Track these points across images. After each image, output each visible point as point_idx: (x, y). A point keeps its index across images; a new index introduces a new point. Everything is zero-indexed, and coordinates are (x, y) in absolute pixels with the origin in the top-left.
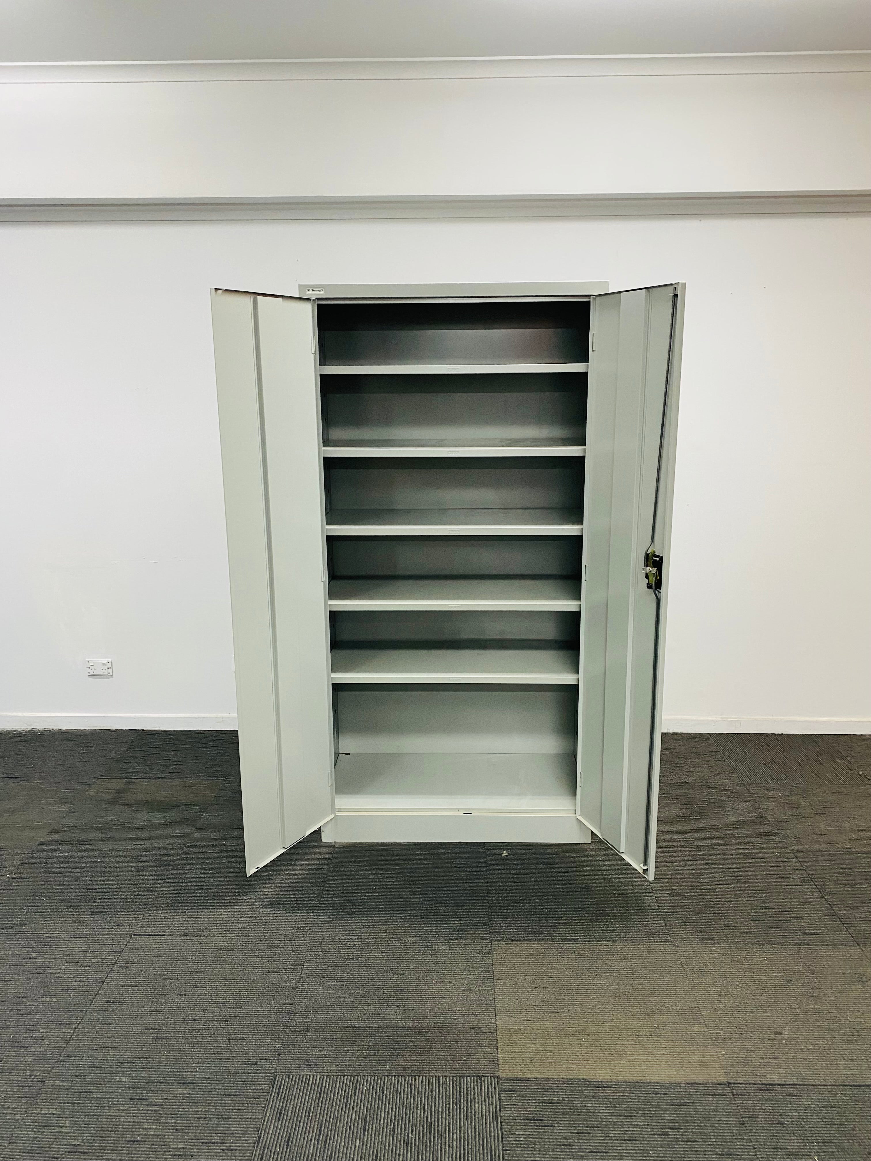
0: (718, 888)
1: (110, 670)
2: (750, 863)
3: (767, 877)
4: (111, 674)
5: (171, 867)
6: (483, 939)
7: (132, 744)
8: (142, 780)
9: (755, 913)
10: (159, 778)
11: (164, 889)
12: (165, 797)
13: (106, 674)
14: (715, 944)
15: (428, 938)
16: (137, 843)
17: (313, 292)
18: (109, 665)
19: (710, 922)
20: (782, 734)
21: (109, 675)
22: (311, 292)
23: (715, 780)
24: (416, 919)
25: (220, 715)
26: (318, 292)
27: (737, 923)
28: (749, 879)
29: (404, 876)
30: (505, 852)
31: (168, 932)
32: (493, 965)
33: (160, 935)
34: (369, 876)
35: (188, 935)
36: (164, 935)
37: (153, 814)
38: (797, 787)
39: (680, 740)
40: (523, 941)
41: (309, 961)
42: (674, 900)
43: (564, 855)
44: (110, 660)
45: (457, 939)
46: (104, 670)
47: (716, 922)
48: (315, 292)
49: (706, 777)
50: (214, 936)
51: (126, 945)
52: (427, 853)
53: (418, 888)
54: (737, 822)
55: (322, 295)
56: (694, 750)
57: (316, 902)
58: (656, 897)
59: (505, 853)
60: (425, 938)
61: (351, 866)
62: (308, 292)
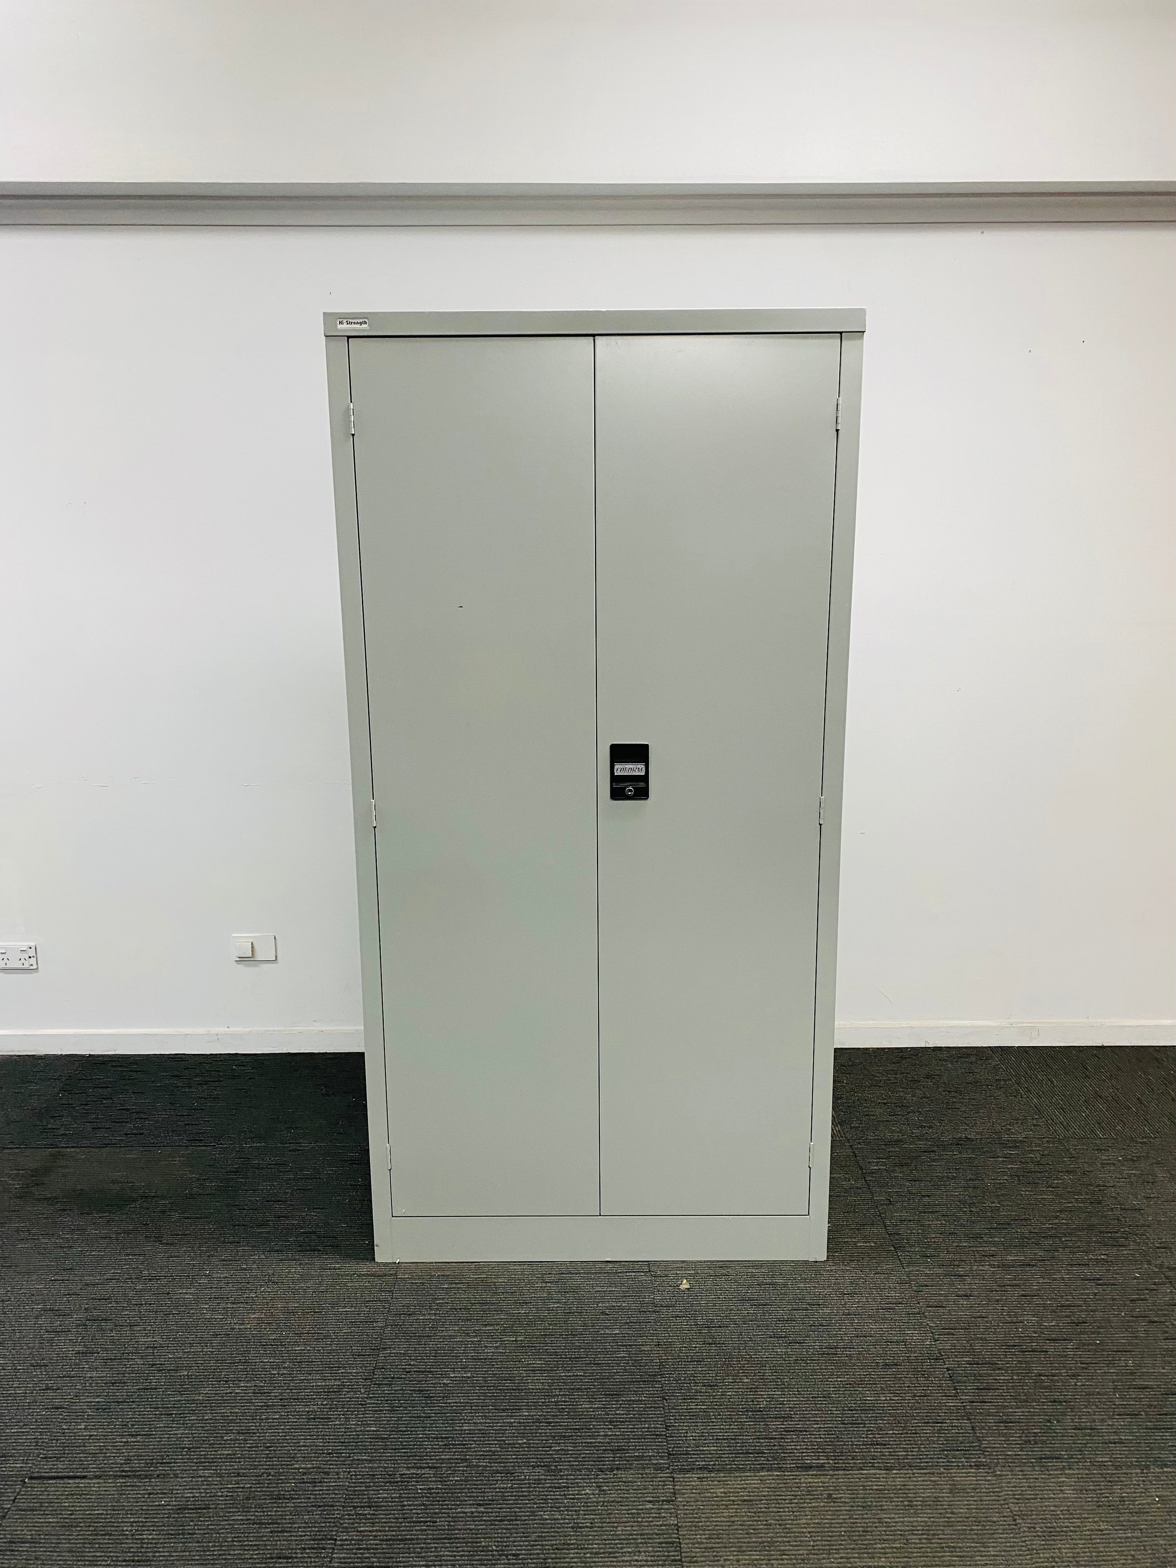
0: (1050, 1347)
1: (33, 961)
2: (1095, 1294)
3: (1129, 1321)
4: (35, 967)
5: (110, 1325)
6: (659, 1468)
7: (68, 1082)
8: (78, 1150)
9: (1121, 1398)
10: (107, 1145)
11: (94, 1374)
12: (113, 1182)
13: (26, 966)
14: (1064, 1468)
15: (561, 1470)
16: (56, 1277)
17: (349, 326)
18: (32, 953)
19: (1049, 1421)
20: (1103, 1047)
21: (32, 968)
22: (345, 326)
23: (1013, 1133)
24: (538, 1428)
25: (214, 1030)
26: (358, 326)
27: (1094, 1421)
28: (1099, 1328)
29: (515, 1333)
30: (685, 1281)
31: (93, 1470)
32: (678, 1528)
33: (78, 1477)
34: (455, 1337)
35: (128, 1476)
36: (84, 1477)
37: (90, 1217)
38: (1145, 1143)
39: (946, 1061)
40: (731, 1471)
41: (346, 1530)
42: (980, 1375)
43: (785, 1285)
44: (32, 944)
45: (612, 1470)
46: (23, 960)
47: (1058, 1422)
48: (353, 326)
49: (998, 1128)
50: (176, 1476)
51: (14, 1501)
52: (554, 1288)
53: (540, 1359)
54: (1061, 1211)
55: (365, 330)
56: (970, 1078)
57: (362, 1393)
58: (948, 1369)
59: (685, 1285)
60: (554, 1471)
61: (424, 1315)
62: (340, 326)
